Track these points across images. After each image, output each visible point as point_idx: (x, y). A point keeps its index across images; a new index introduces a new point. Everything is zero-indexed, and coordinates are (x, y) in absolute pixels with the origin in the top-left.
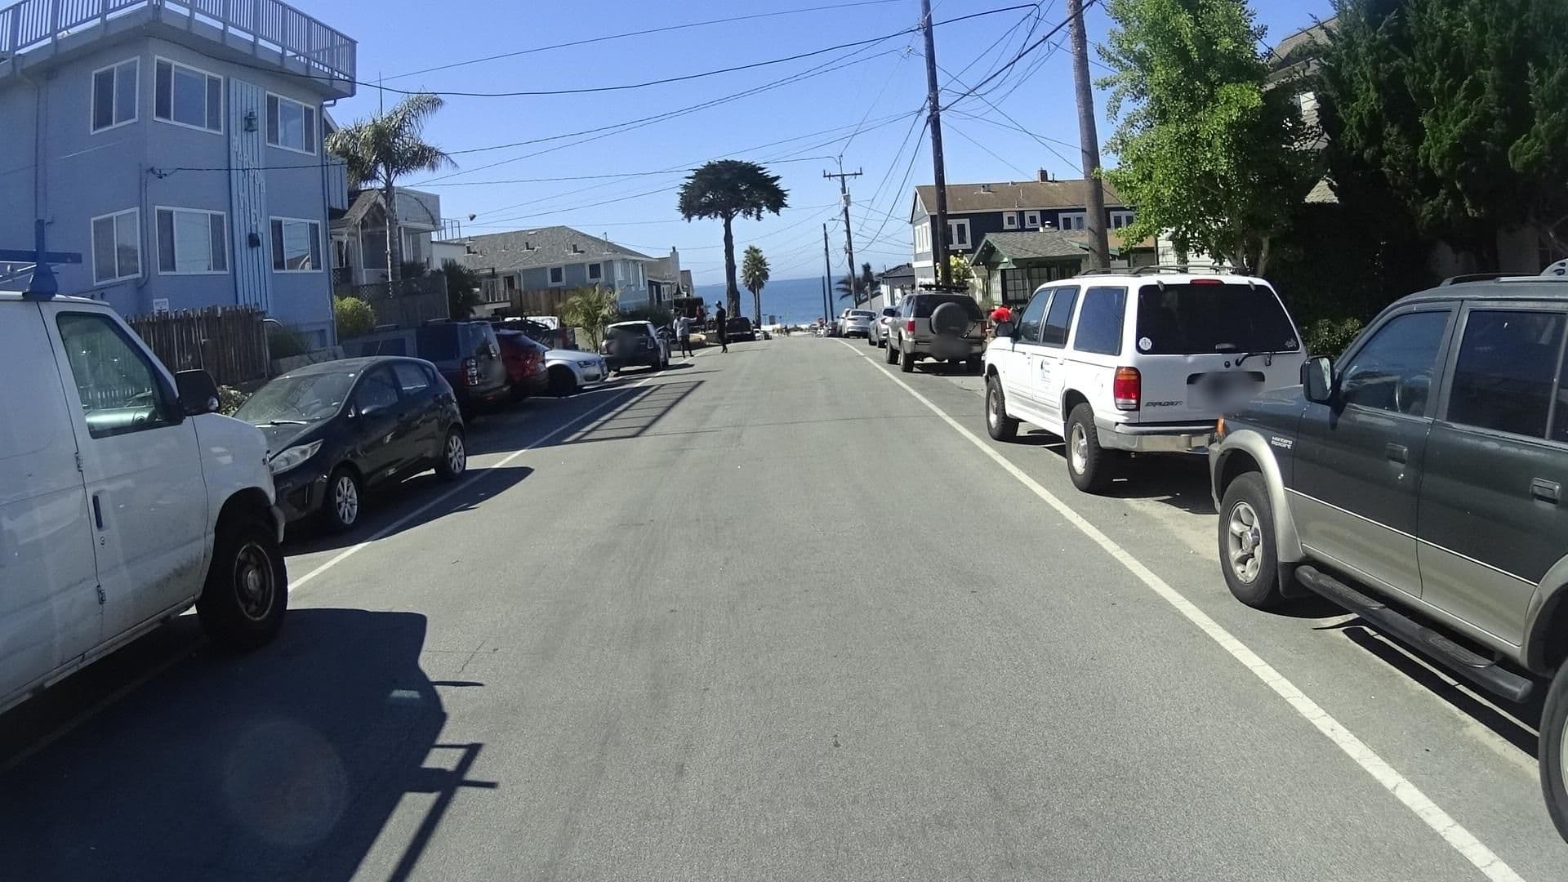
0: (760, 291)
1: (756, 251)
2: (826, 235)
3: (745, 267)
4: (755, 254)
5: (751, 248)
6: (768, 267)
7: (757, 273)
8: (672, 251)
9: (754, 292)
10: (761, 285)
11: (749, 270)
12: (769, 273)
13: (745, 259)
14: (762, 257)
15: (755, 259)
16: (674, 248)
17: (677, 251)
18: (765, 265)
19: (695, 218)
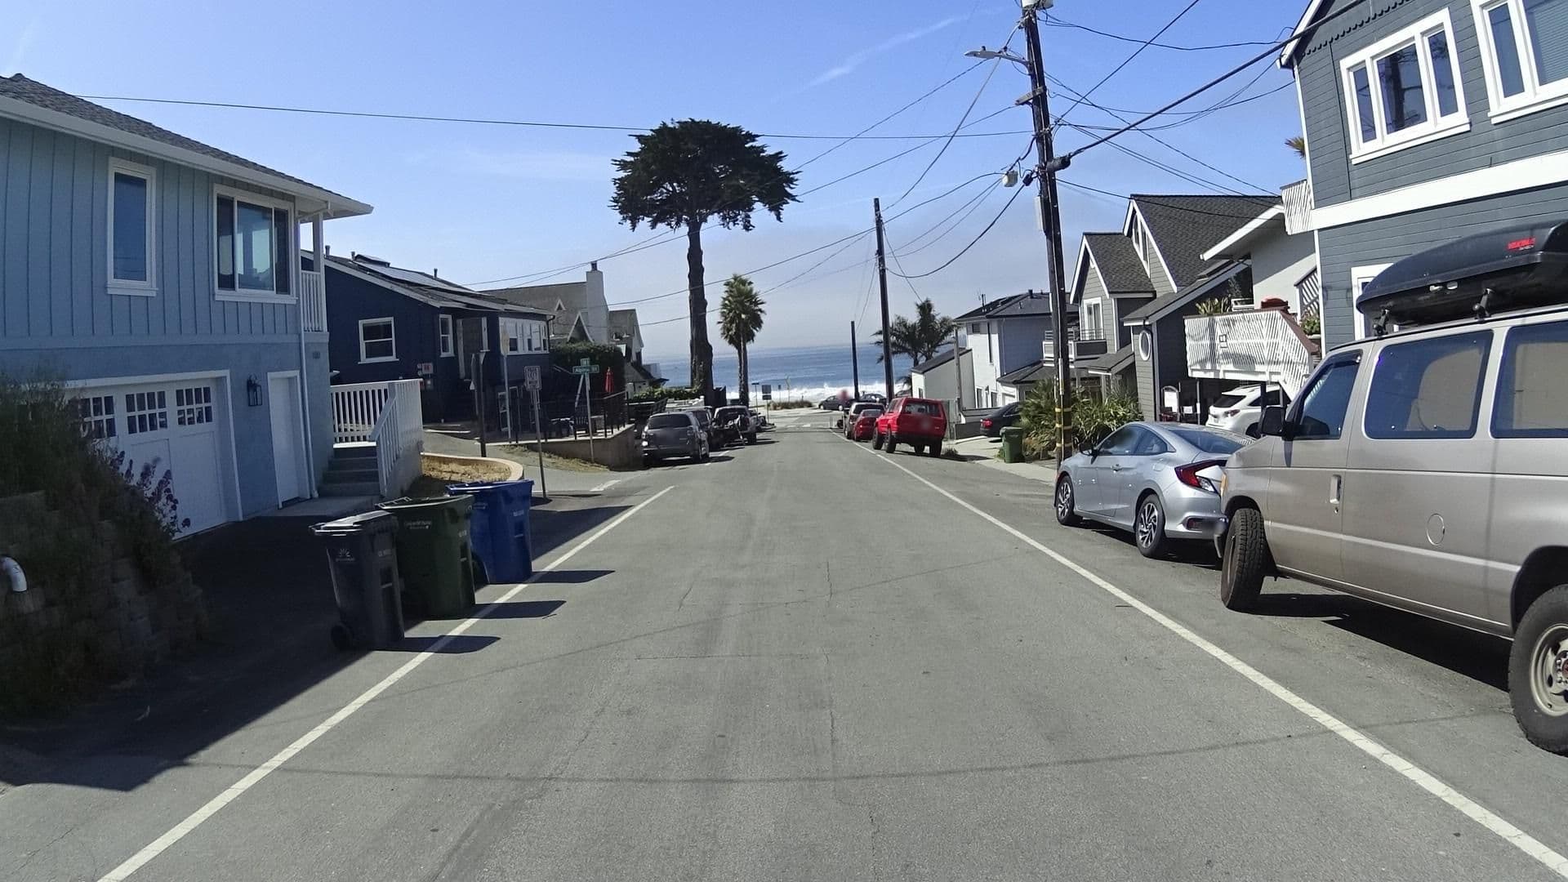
0: (747, 346)
1: (744, 282)
2: (879, 222)
3: (725, 306)
4: (742, 287)
5: (735, 278)
6: (760, 306)
7: (743, 316)
8: (589, 268)
9: (738, 347)
10: (750, 337)
11: (730, 312)
12: (763, 317)
13: (725, 295)
14: (751, 290)
15: (741, 293)
16: (594, 265)
17: (599, 268)
18: (756, 303)
19: (644, 223)
